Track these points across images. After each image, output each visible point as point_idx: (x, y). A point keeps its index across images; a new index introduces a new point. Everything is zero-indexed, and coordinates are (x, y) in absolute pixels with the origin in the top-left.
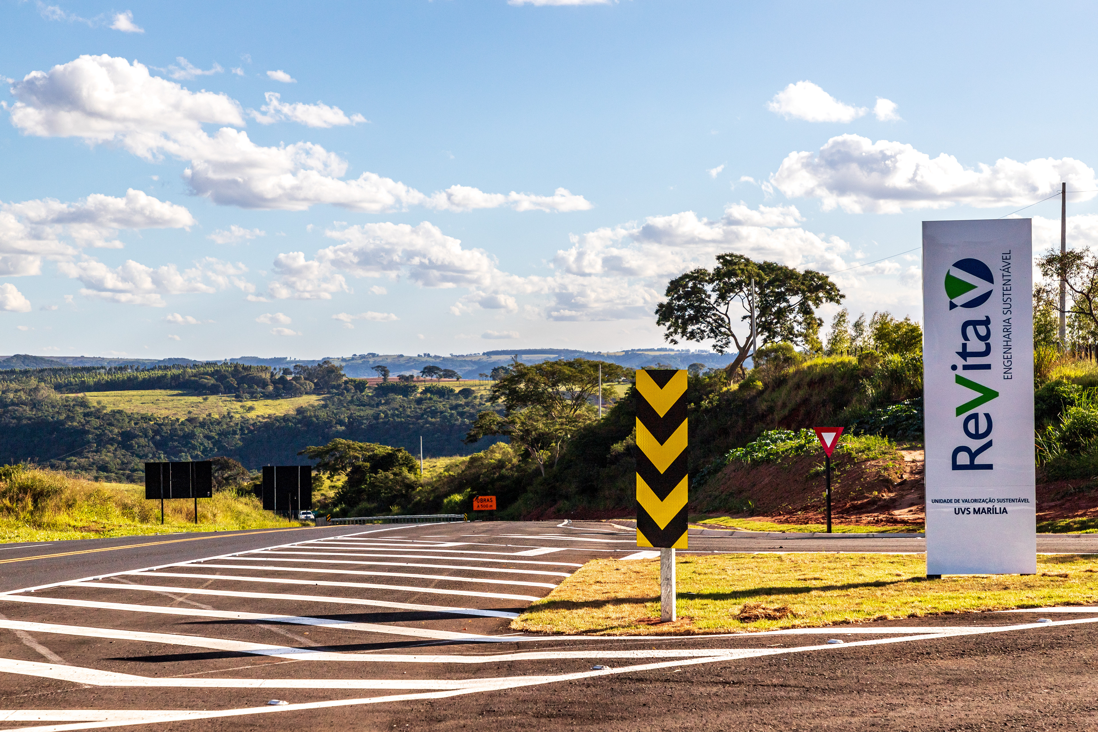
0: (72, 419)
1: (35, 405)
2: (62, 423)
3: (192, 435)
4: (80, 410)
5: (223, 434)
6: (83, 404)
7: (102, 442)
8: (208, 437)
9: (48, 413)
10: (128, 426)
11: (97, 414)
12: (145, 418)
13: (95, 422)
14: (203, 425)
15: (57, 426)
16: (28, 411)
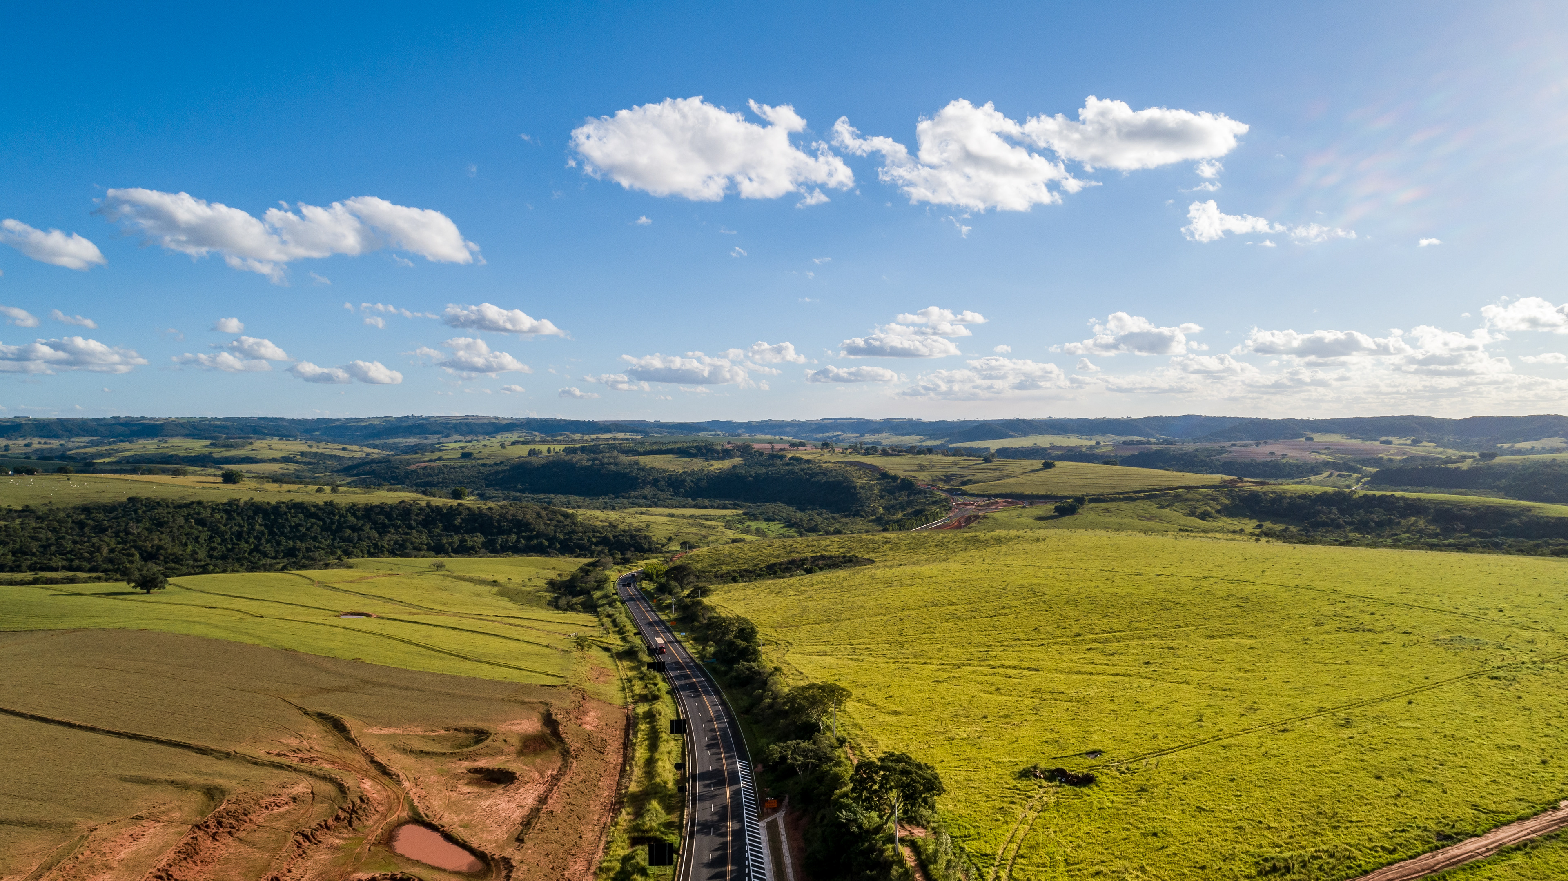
0: (632, 471)
1: (616, 464)
2: (628, 473)
3: (685, 481)
4: (636, 466)
5: (699, 479)
6: (637, 463)
7: (645, 483)
8: (692, 481)
9: (620, 468)
10: (657, 475)
11: (643, 469)
12: (664, 471)
13: (642, 473)
14: (690, 475)
15: (625, 476)
16: (612, 467)
